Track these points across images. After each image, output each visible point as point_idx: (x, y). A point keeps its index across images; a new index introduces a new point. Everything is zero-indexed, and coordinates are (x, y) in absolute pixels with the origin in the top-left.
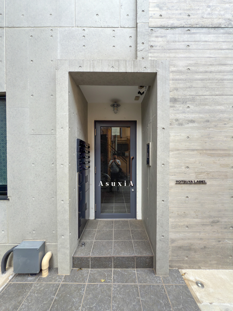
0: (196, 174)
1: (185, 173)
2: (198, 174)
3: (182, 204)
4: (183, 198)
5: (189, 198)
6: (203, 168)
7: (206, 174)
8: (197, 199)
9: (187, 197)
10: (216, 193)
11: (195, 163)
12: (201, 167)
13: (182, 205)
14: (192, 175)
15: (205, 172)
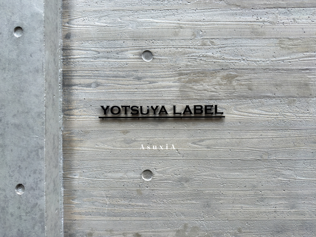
0: (179, 80)
1: (139, 79)
2: (190, 82)
3: (126, 203)
4: (132, 175)
5: (156, 174)
6: (210, 54)
7: (223, 78)
8: (187, 180)
9: (148, 173)
10: (265, 157)
11: (176, 34)
12: (202, 52)
13: (127, 206)
14: (164, 84)
15: (216, 71)
